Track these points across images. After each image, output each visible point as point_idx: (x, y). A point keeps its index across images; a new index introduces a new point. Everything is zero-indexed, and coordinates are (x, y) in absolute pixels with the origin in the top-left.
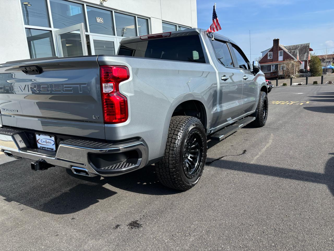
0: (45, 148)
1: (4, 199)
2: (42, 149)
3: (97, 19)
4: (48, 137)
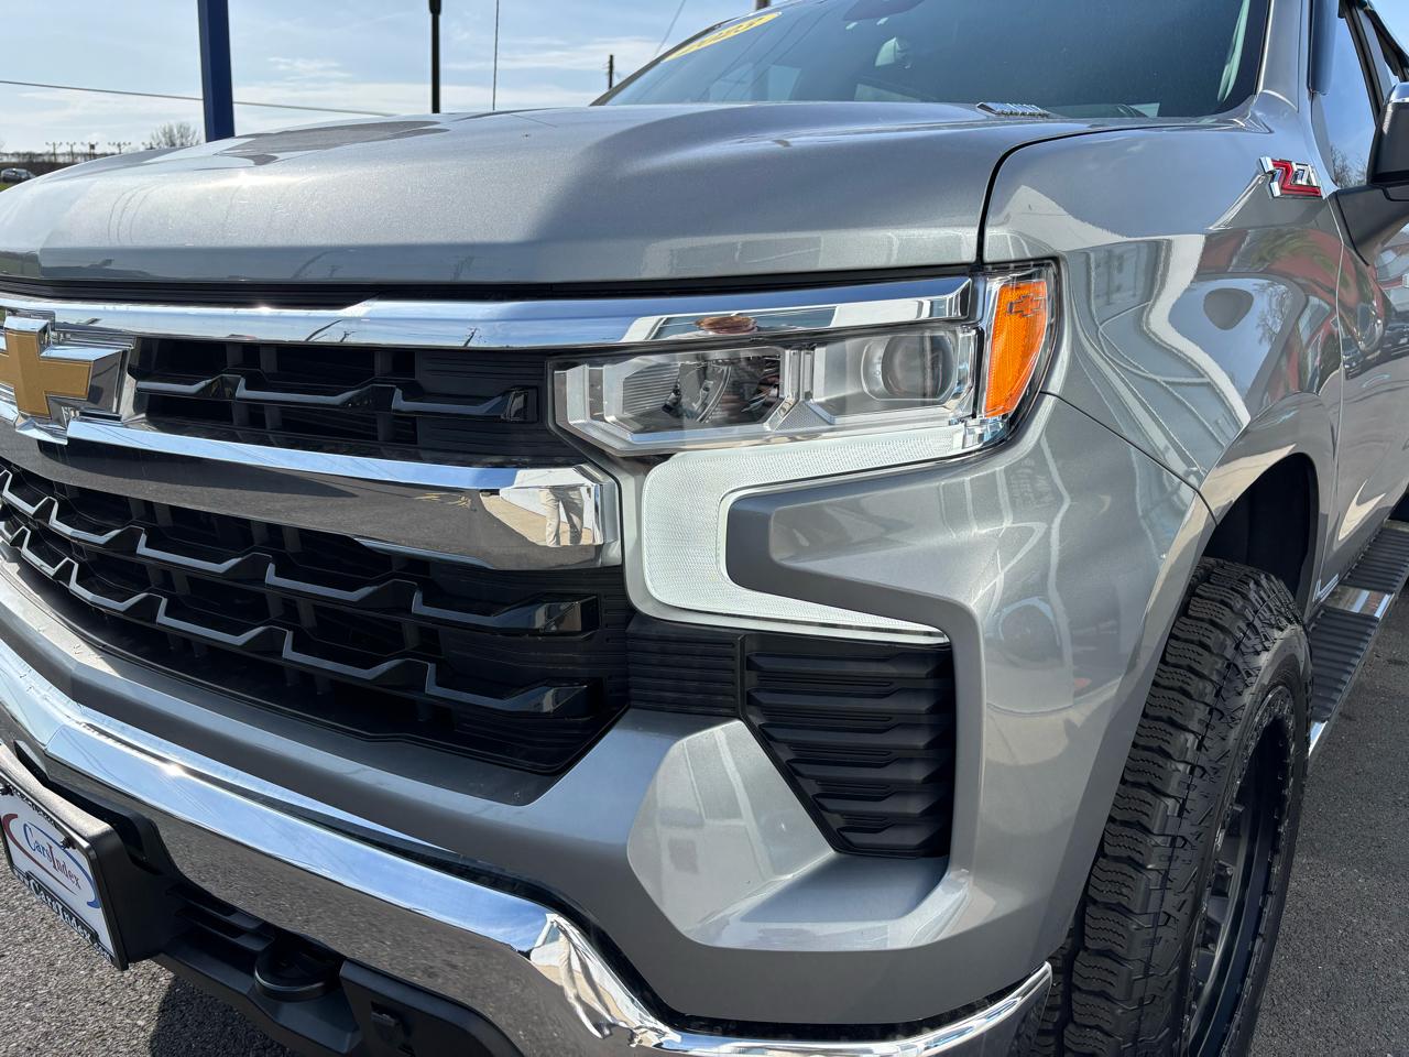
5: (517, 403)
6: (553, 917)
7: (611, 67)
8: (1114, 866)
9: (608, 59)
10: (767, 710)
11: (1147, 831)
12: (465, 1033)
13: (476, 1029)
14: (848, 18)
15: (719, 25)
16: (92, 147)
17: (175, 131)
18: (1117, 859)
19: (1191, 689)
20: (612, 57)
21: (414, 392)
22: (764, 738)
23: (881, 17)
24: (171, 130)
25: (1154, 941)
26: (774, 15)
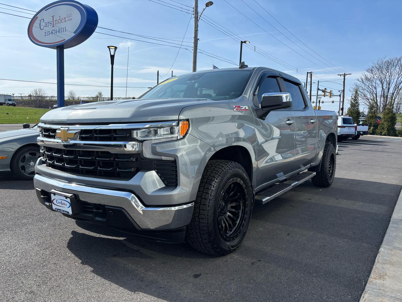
5: (128, 135)
6: (133, 195)
7: (158, 74)
8: (205, 194)
9: (157, 72)
10: (157, 169)
11: (209, 189)
12: (122, 211)
13: (123, 211)
14: (188, 80)
15: (169, 79)
16: (14, 95)
17: (38, 90)
18: (205, 193)
19: (216, 173)
20: (158, 71)
21: (116, 134)
22: (157, 173)
23: (193, 80)
24: (36, 90)
25: (209, 203)
26: (177, 78)
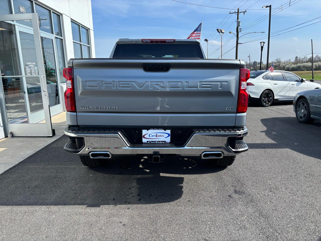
0: (155, 141)
1: (86, 207)
2: (150, 144)
3: (20, 8)
4: (163, 131)
